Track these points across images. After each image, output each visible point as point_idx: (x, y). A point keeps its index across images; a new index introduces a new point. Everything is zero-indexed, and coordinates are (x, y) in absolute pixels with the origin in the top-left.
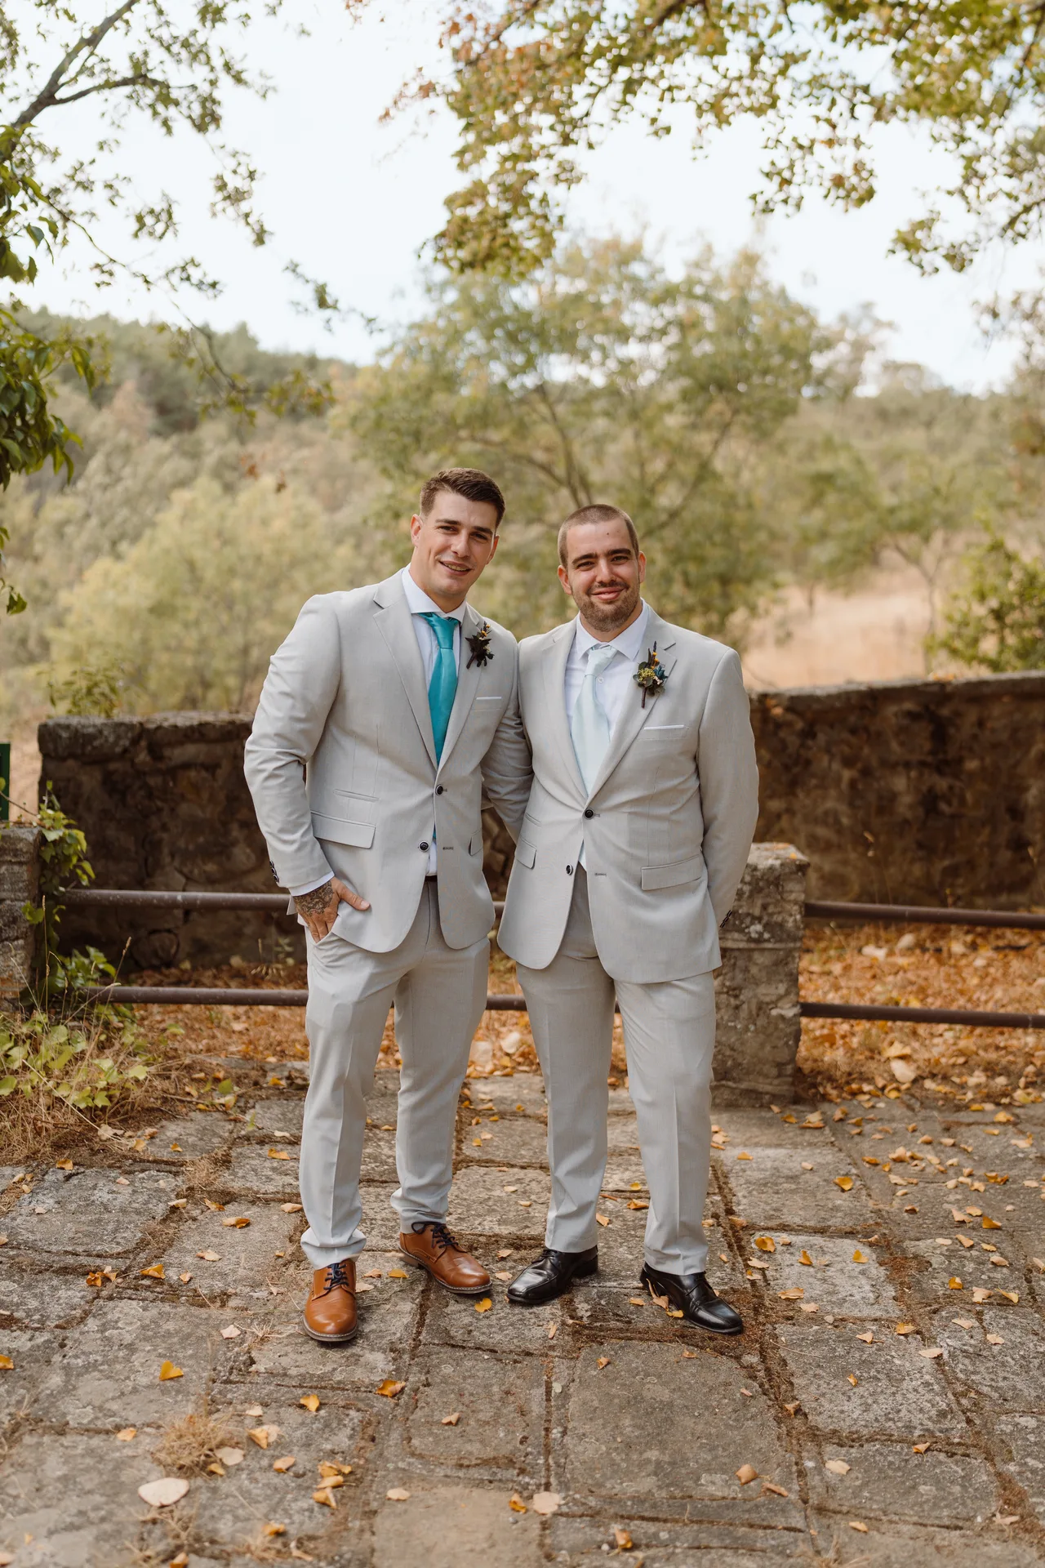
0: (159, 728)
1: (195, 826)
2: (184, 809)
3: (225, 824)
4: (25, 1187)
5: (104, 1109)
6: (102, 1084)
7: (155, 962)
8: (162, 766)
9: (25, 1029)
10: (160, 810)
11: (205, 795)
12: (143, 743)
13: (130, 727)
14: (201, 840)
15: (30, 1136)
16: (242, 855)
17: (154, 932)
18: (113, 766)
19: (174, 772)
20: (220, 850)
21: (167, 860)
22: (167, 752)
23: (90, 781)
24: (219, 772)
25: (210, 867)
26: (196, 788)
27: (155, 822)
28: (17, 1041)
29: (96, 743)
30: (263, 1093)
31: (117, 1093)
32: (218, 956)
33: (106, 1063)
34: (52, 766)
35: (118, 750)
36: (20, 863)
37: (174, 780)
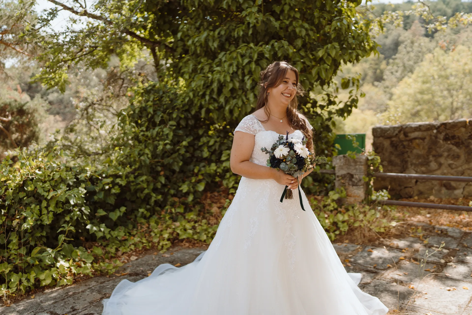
0: (407, 127)
1: (418, 156)
2: (415, 151)
3: (428, 156)
4: (360, 250)
5: (383, 233)
6: (383, 226)
7: (407, 196)
8: (408, 139)
9: (362, 210)
10: (407, 152)
11: (421, 147)
12: (402, 132)
13: (398, 128)
14: (420, 160)
15: (362, 237)
16: (433, 165)
17: (406, 187)
18: (394, 139)
19: (411, 140)
20: (426, 163)
21: (409, 166)
22: (409, 135)
23: (387, 143)
24: (426, 140)
25: (423, 169)
26: (418, 145)
27: (406, 155)
28: (361, 213)
29: (388, 132)
30: (433, 234)
31: (387, 229)
32: (426, 196)
33: (385, 221)
34: (376, 139)
35: (395, 134)
36: (362, 165)
37: (412, 142)
